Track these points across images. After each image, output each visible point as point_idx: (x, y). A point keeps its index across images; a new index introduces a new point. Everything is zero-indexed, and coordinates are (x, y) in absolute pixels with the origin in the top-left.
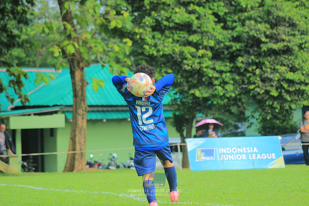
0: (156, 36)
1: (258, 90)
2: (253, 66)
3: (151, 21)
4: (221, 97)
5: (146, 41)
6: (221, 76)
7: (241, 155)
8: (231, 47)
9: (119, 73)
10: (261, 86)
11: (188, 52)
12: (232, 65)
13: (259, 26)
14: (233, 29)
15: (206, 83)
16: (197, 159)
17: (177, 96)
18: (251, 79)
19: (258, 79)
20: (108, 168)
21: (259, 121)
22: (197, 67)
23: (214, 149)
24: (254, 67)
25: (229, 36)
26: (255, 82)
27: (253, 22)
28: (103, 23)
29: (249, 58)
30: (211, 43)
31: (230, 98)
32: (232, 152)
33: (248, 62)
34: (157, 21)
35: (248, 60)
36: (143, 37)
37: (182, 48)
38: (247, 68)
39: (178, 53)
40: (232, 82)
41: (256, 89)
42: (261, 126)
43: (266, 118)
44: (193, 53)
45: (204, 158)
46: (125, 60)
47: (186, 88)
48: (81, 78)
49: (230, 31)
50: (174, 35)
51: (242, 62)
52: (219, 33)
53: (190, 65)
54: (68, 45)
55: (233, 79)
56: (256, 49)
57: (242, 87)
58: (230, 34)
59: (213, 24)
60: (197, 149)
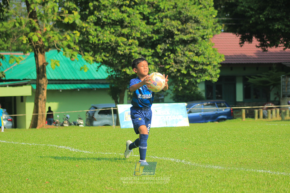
0: (97, 29)
1: (172, 69)
2: (169, 51)
3: (94, 18)
5: (90, 33)
8: (152, 37)
9: (71, 55)
10: (174, 66)
11: (121, 41)
12: (153, 51)
13: (173, 22)
14: (154, 24)
16: (125, 119)
17: (114, 73)
18: (167, 61)
19: (172, 61)
20: (62, 125)
21: (173, 91)
22: (127, 51)
24: (170, 53)
25: (151, 30)
26: (170, 63)
27: (168, 20)
28: (59, 19)
29: (165, 46)
30: (138, 35)
33: (165, 48)
34: (98, 18)
35: (165, 47)
36: (88, 30)
37: (116, 38)
38: (164, 53)
39: (114, 42)
40: (153, 63)
41: (170, 69)
42: (175, 95)
43: (178, 89)
44: (124, 42)
46: (75, 46)
47: (120, 68)
48: (42, 59)
49: (152, 26)
50: (111, 29)
51: (161, 49)
52: (144, 27)
53: (123, 50)
54: (33, 35)
55: (154, 61)
56: (170, 39)
57: (161, 67)
58: (152, 28)
59: (140, 21)
60: (125, 112)
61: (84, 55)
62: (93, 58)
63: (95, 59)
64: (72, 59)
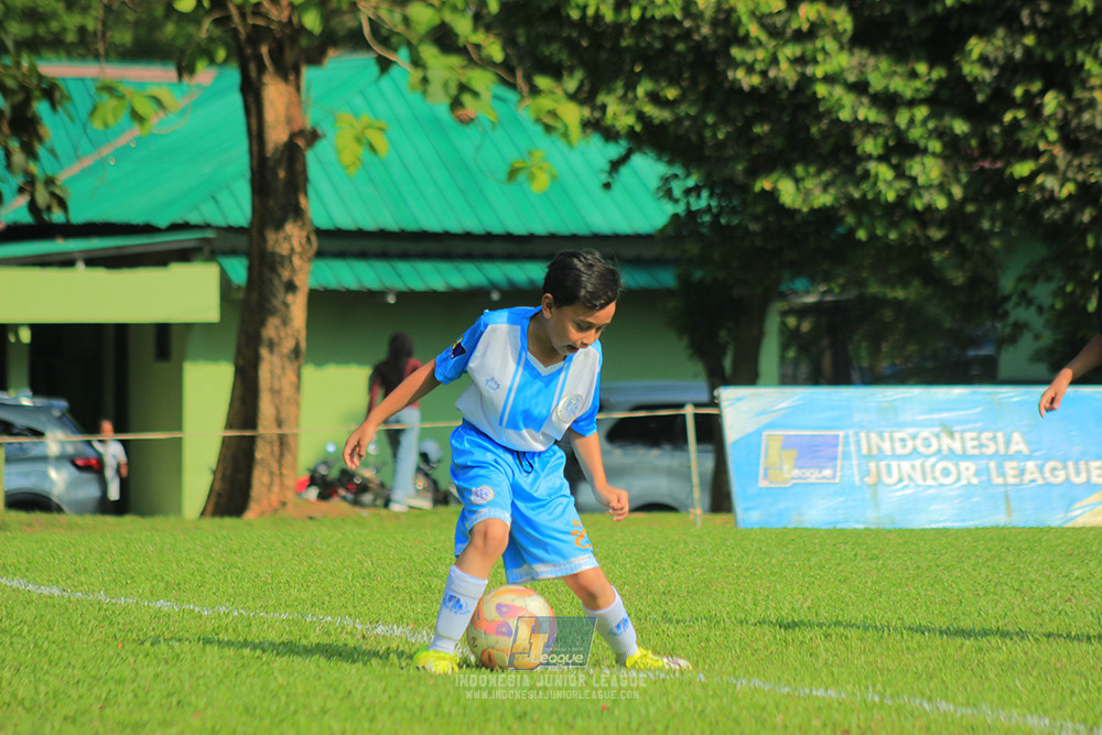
1: (1049, 182)
2: (1031, 79)
4: (889, 209)
6: (892, 118)
7: (957, 465)
9: (453, 91)
10: (1061, 163)
11: (753, 13)
12: (939, 73)
15: (826, 148)
16: (766, 476)
17: (703, 201)
18: (1021, 136)
19: (1053, 135)
21: (1048, 315)
22: (787, 73)
23: (841, 434)
24: (1037, 85)
26: (1036, 147)
29: (1013, 45)
31: (928, 217)
32: (915, 450)
33: (1010, 58)
35: (1010, 51)
38: (1004, 85)
39: (709, 14)
40: (935, 146)
41: (1040, 180)
43: (1081, 304)
44: (770, 15)
45: (796, 472)
46: (480, 37)
47: (739, 169)
48: (288, 110)
51: (985, 61)
53: (758, 67)
55: (942, 134)
56: (1044, 6)
57: (982, 169)
60: (765, 433)
61: (535, 91)
62: (586, 112)
63: (597, 115)
64: (460, 112)
